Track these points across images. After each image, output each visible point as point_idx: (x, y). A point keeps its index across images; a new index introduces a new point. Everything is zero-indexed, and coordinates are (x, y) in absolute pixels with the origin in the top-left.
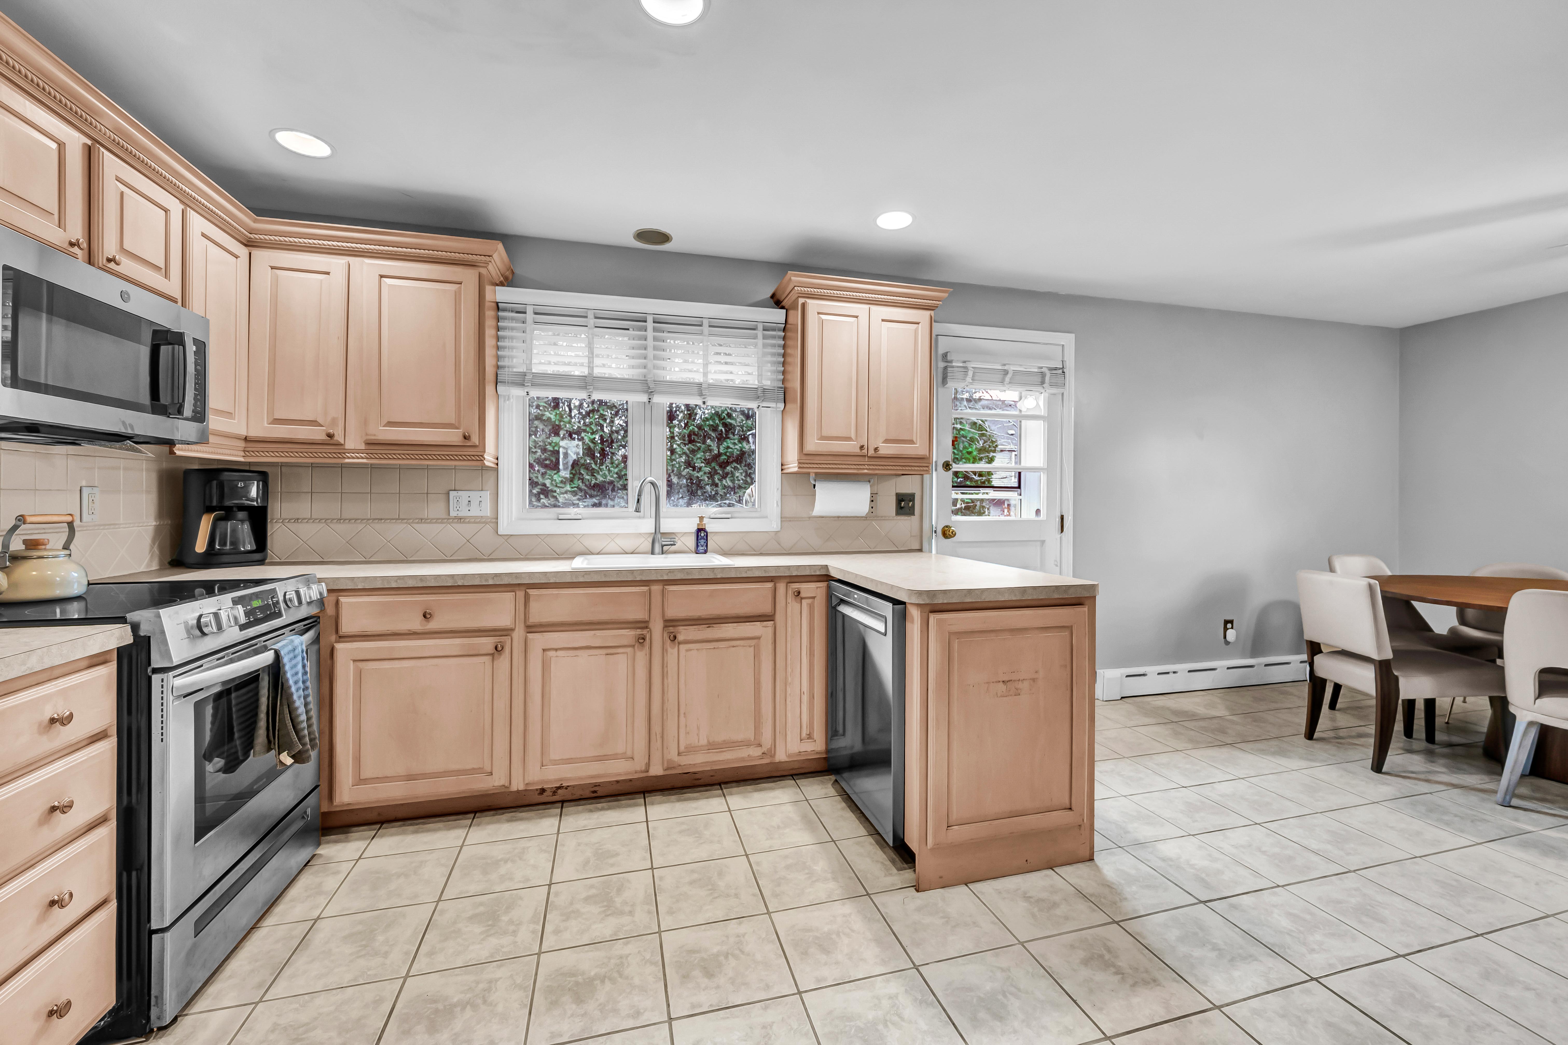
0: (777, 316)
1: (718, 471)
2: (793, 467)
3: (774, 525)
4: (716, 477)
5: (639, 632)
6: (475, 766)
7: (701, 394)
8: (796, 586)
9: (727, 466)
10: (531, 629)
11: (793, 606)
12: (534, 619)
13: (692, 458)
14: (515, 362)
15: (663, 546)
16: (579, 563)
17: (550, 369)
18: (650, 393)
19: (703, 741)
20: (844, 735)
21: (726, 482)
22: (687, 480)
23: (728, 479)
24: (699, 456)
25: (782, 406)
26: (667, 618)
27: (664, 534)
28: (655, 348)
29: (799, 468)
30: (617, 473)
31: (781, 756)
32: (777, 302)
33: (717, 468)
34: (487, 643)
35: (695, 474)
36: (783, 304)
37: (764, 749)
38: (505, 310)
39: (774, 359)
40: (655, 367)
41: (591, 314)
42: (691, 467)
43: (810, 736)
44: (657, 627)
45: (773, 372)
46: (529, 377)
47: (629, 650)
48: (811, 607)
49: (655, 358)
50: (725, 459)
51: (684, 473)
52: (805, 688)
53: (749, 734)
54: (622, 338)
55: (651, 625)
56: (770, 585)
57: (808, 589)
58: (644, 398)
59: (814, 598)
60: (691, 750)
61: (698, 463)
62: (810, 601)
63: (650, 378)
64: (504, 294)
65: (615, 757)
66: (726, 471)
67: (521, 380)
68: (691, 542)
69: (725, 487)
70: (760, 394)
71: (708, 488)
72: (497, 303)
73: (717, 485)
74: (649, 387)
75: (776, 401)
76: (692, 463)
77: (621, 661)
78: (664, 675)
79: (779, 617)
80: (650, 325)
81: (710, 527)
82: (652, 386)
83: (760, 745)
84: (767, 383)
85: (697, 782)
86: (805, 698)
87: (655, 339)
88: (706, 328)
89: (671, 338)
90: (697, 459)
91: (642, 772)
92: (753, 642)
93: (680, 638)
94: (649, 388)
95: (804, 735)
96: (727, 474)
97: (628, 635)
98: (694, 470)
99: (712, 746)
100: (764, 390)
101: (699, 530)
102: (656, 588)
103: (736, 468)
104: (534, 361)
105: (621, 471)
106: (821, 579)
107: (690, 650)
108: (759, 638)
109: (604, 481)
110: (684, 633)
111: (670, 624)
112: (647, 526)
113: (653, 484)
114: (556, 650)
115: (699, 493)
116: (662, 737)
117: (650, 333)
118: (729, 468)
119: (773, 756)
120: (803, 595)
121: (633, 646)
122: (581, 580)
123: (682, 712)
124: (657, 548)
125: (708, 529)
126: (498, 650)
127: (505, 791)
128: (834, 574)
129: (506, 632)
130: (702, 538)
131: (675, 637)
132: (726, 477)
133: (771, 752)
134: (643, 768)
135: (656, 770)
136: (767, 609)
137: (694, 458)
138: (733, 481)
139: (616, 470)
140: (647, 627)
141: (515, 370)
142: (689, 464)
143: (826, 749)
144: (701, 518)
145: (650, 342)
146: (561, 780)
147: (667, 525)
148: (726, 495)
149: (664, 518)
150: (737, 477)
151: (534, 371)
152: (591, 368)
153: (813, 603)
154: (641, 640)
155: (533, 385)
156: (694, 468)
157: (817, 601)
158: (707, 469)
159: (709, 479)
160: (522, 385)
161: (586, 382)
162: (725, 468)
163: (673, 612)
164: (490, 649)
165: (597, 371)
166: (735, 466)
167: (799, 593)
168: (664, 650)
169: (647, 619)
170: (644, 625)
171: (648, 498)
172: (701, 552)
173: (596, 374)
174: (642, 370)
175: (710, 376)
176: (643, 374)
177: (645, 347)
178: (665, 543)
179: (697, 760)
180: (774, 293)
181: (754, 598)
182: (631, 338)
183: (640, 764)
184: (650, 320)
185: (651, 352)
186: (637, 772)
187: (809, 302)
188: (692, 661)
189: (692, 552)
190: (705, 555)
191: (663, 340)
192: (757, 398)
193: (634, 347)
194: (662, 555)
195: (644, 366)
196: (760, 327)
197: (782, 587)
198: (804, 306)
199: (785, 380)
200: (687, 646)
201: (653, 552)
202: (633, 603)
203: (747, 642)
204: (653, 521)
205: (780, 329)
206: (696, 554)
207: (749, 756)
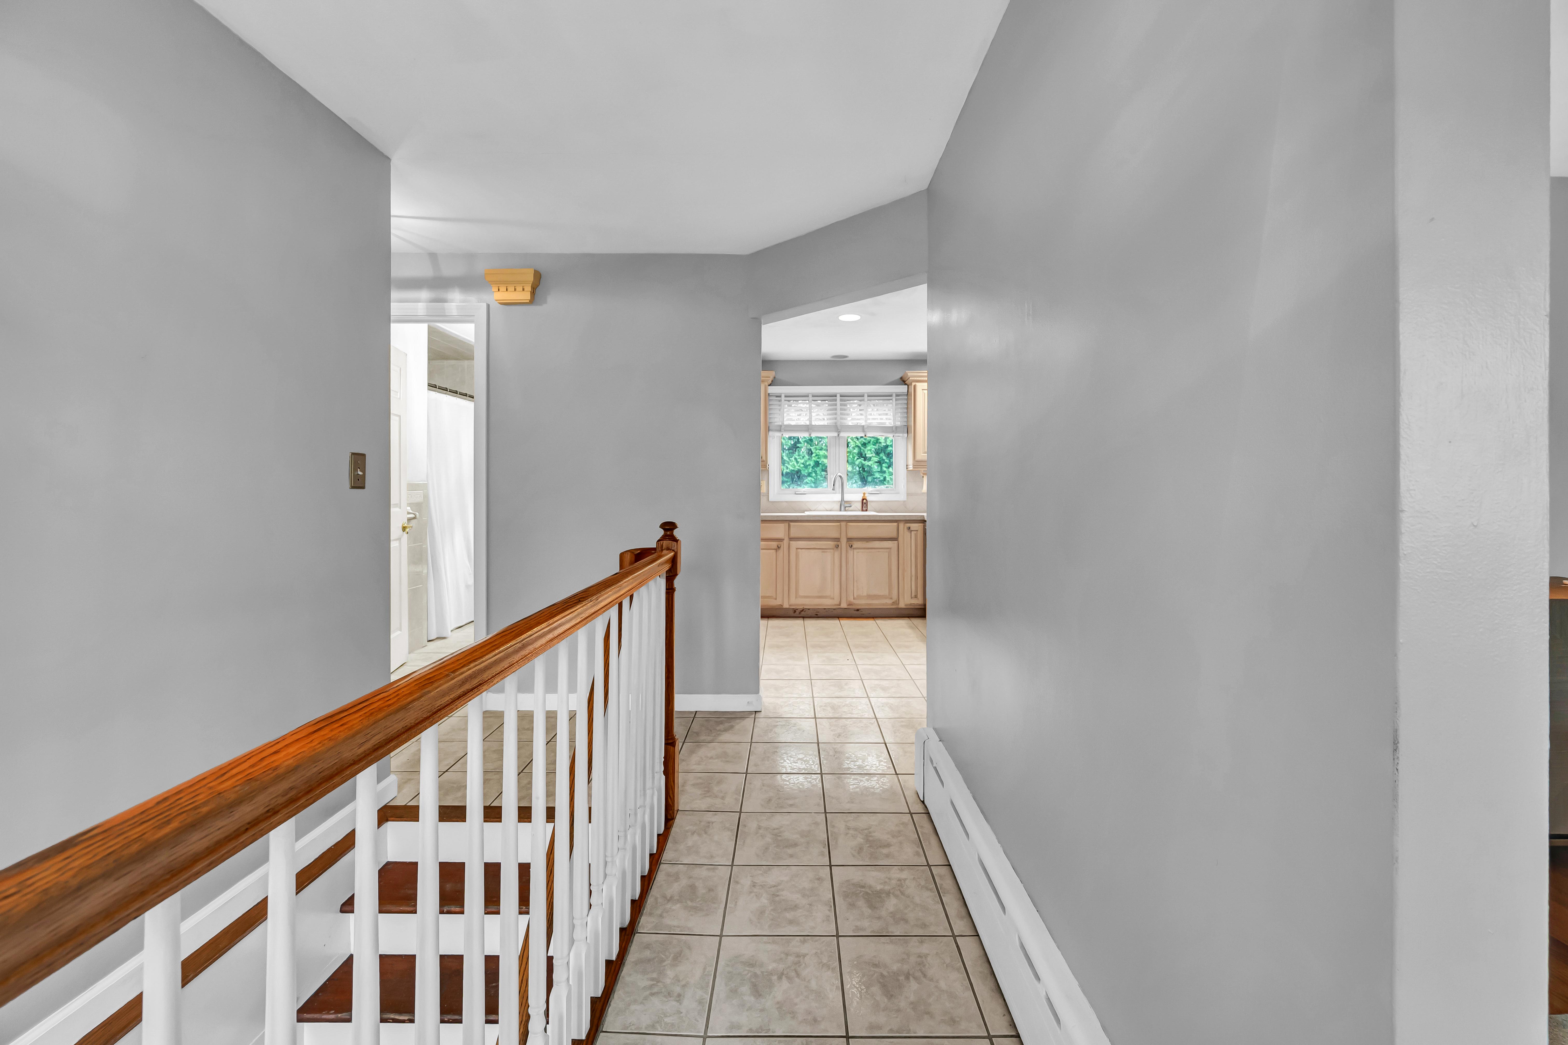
0: (903, 389)
1: (886, 461)
2: (911, 467)
3: (902, 497)
5: (836, 543)
6: (770, 595)
7: (864, 431)
8: (908, 525)
10: (791, 539)
11: (907, 533)
12: (792, 535)
13: (864, 451)
14: (776, 420)
15: (845, 507)
16: (807, 513)
17: (793, 423)
18: (839, 432)
19: (865, 594)
22: (860, 468)
24: (869, 448)
25: (906, 435)
26: (848, 537)
27: (847, 502)
28: (841, 409)
29: (913, 468)
30: (803, 464)
31: (902, 605)
32: (903, 381)
33: (884, 458)
34: (774, 544)
35: (866, 463)
36: (906, 382)
37: (893, 601)
38: (771, 396)
39: (902, 411)
40: (841, 419)
41: (810, 396)
42: (863, 458)
43: (916, 597)
44: (844, 541)
45: (901, 417)
46: (783, 427)
47: (832, 550)
48: (916, 535)
49: (841, 414)
51: (857, 462)
53: (885, 592)
54: (826, 405)
55: (841, 540)
56: (896, 524)
57: (914, 526)
58: (836, 434)
59: (917, 531)
60: (859, 597)
61: (869, 454)
62: (915, 532)
63: (838, 424)
64: (773, 390)
65: (825, 597)
67: (780, 429)
68: (859, 505)
70: (894, 430)
71: (877, 475)
72: (769, 394)
73: (885, 472)
75: (903, 433)
76: (864, 454)
77: (828, 555)
78: (847, 563)
79: (900, 539)
80: (838, 398)
81: (870, 498)
82: (839, 428)
83: (891, 599)
84: (898, 424)
85: (863, 616)
86: (913, 578)
87: (841, 405)
88: (866, 397)
89: (850, 404)
90: (868, 450)
91: (838, 605)
92: (888, 550)
93: (854, 546)
94: (838, 429)
95: (913, 595)
97: (831, 544)
98: (865, 460)
99: (869, 597)
100: (896, 427)
101: (863, 499)
102: (843, 524)
104: (785, 419)
105: (806, 461)
106: (921, 522)
107: (859, 552)
108: (891, 548)
109: (793, 470)
110: (856, 544)
111: (849, 539)
112: (837, 497)
113: (840, 476)
114: (801, 549)
115: (870, 479)
116: (847, 591)
117: (838, 402)
119: (899, 604)
120: (912, 529)
121: (833, 549)
122: (812, 519)
123: (855, 581)
124: (843, 508)
125: (867, 499)
126: (779, 547)
127: (780, 608)
128: (925, 519)
129: (781, 540)
130: (865, 503)
131: (852, 546)
133: (897, 602)
134: (838, 603)
135: (844, 605)
136: (894, 535)
137: (865, 450)
139: (802, 461)
140: (839, 541)
141: (776, 424)
142: (861, 455)
144: (864, 494)
145: (838, 407)
146: (804, 605)
147: (847, 497)
149: (846, 493)
151: (785, 424)
152: (810, 420)
153: (917, 533)
154: (837, 546)
155: (785, 431)
156: (865, 459)
158: (876, 459)
159: (878, 466)
160: (780, 431)
161: (808, 428)
163: (851, 534)
164: (776, 547)
167: (910, 528)
168: (847, 551)
169: (839, 537)
170: (838, 540)
171: (838, 484)
172: (864, 509)
173: (813, 424)
174: (835, 421)
175: (868, 421)
176: (836, 423)
177: (836, 409)
178: (847, 505)
179: (862, 603)
180: (901, 378)
181: (889, 530)
182: (830, 405)
183: (836, 601)
184: (838, 396)
185: (839, 412)
186: (835, 605)
187: (917, 384)
188: (860, 558)
189: (860, 511)
190: (866, 510)
191: (845, 405)
192: (893, 432)
193: (831, 410)
194: (845, 511)
195: (836, 419)
196: (894, 395)
197: (901, 525)
198: (915, 386)
199: (907, 421)
200: (858, 550)
201: (840, 510)
202: (832, 531)
203: (885, 550)
204: (840, 495)
205: (905, 395)
206: (863, 510)
207: (885, 603)
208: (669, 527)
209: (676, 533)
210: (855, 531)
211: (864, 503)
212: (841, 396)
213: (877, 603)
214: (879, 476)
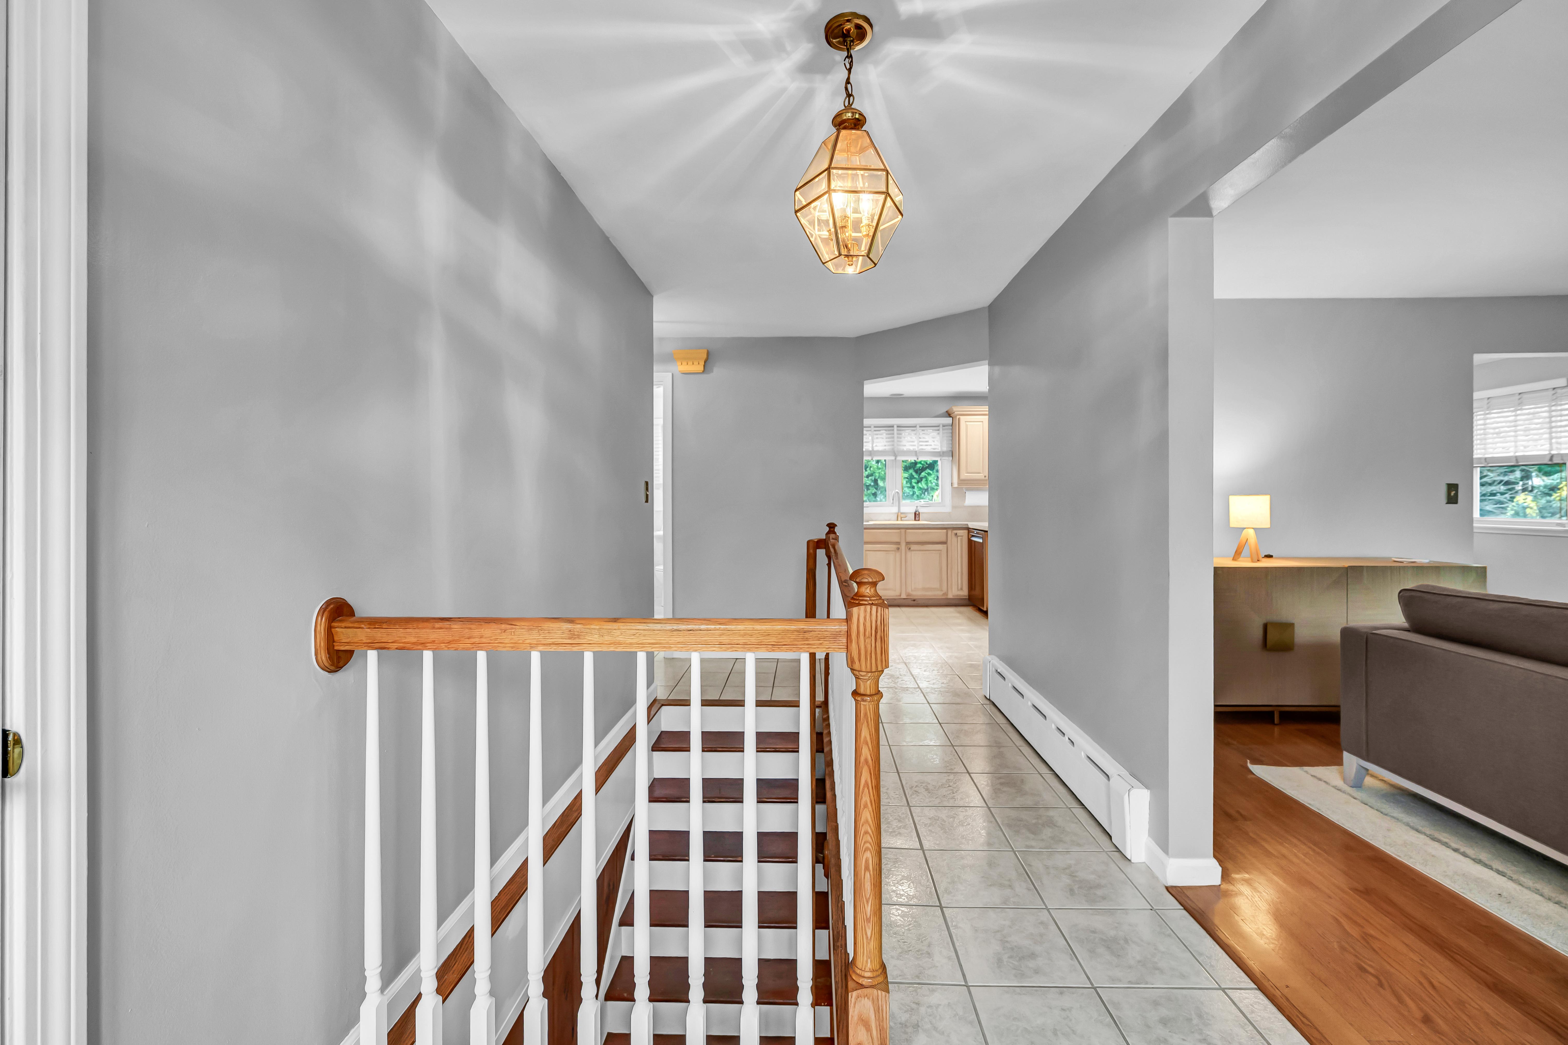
0: (949, 421)
2: (956, 485)
3: (948, 509)
4: (914, 481)
5: (897, 546)
7: (916, 456)
8: (955, 532)
9: (922, 472)
11: (954, 538)
15: (901, 518)
16: (872, 523)
18: (896, 456)
19: (921, 587)
20: (975, 589)
21: (922, 485)
23: (922, 482)
25: (950, 459)
26: (907, 541)
27: (902, 513)
28: (898, 437)
29: (959, 485)
31: (950, 596)
32: (949, 414)
33: (914, 474)
36: (952, 416)
39: (947, 440)
40: (898, 445)
41: (872, 427)
43: (962, 589)
44: (903, 544)
45: (947, 445)
47: (894, 552)
48: (961, 540)
49: (898, 441)
50: (920, 467)
52: (960, 570)
53: (937, 585)
54: (885, 434)
55: (901, 544)
56: (945, 531)
57: (960, 532)
58: (893, 458)
60: (916, 589)
62: (961, 537)
63: (896, 449)
65: (889, 590)
66: (921, 476)
68: (913, 516)
69: (920, 489)
70: (942, 454)
73: (913, 487)
74: (895, 454)
75: (949, 456)
77: (892, 556)
78: (906, 562)
79: (949, 543)
81: (921, 510)
82: (896, 453)
83: (942, 591)
84: (945, 449)
85: (918, 605)
86: (960, 574)
87: (898, 434)
89: (904, 433)
91: (899, 596)
92: (939, 552)
93: (912, 549)
95: (959, 588)
96: (921, 479)
97: (894, 547)
99: (924, 589)
100: (943, 452)
101: (916, 512)
102: (903, 531)
103: (929, 474)
106: (966, 528)
107: (915, 554)
108: (941, 550)
110: (913, 547)
111: (908, 543)
112: (895, 510)
113: (896, 493)
114: (870, 551)
116: (906, 584)
117: (895, 432)
118: (923, 474)
119: (947, 595)
120: (958, 535)
122: (877, 527)
123: (913, 576)
124: (899, 519)
125: (919, 511)
128: (970, 527)
131: (910, 549)
132: (922, 480)
133: (946, 594)
135: (904, 596)
136: (944, 539)
138: (927, 484)
140: (899, 545)
143: (969, 596)
144: (917, 507)
145: (896, 435)
147: (903, 510)
148: (921, 495)
149: (901, 506)
150: (930, 481)
154: (898, 549)
157: (964, 537)
162: (920, 474)
163: (909, 539)
165: (876, 449)
166: (928, 472)
167: (956, 534)
168: (906, 553)
169: (900, 541)
170: (898, 543)
171: (896, 498)
172: (917, 519)
173: (875, 450)
174: (892, 447)
175: (921, 447)
176: (893, 449)
177: (893, 438)
178: (903, 515)
179: (918, 594)
180: (947, 412)
181: (940, 535)
182: (887, 434)
183: (898, 593)
184: (895, 427)
185: (896, 439)
186: (897, 596)
187: (962, 417)
188: (916, 558)
189: (913, 520)
190: (919, 520)
191: (900, 434)
192: (940, 456)
193: (889, 438)
194: (901, 520)
195: (893, 445)
196: (941, 426)
197: (950, 532)
198: (959, 419)
199: (952, 447)
200: (914, 552)
201: (897, 520)
202: (894, 536)
203: (936, 552)
204: (897, 508)
205: (949, 425)
206: (915, 520)
207: (938, 594)
208: (832, 527)
209: (836, 530)
210: (912, 536)
211: (917, 515)
212: (898, 427)
213: (930, 594)
214: (908, 491)
